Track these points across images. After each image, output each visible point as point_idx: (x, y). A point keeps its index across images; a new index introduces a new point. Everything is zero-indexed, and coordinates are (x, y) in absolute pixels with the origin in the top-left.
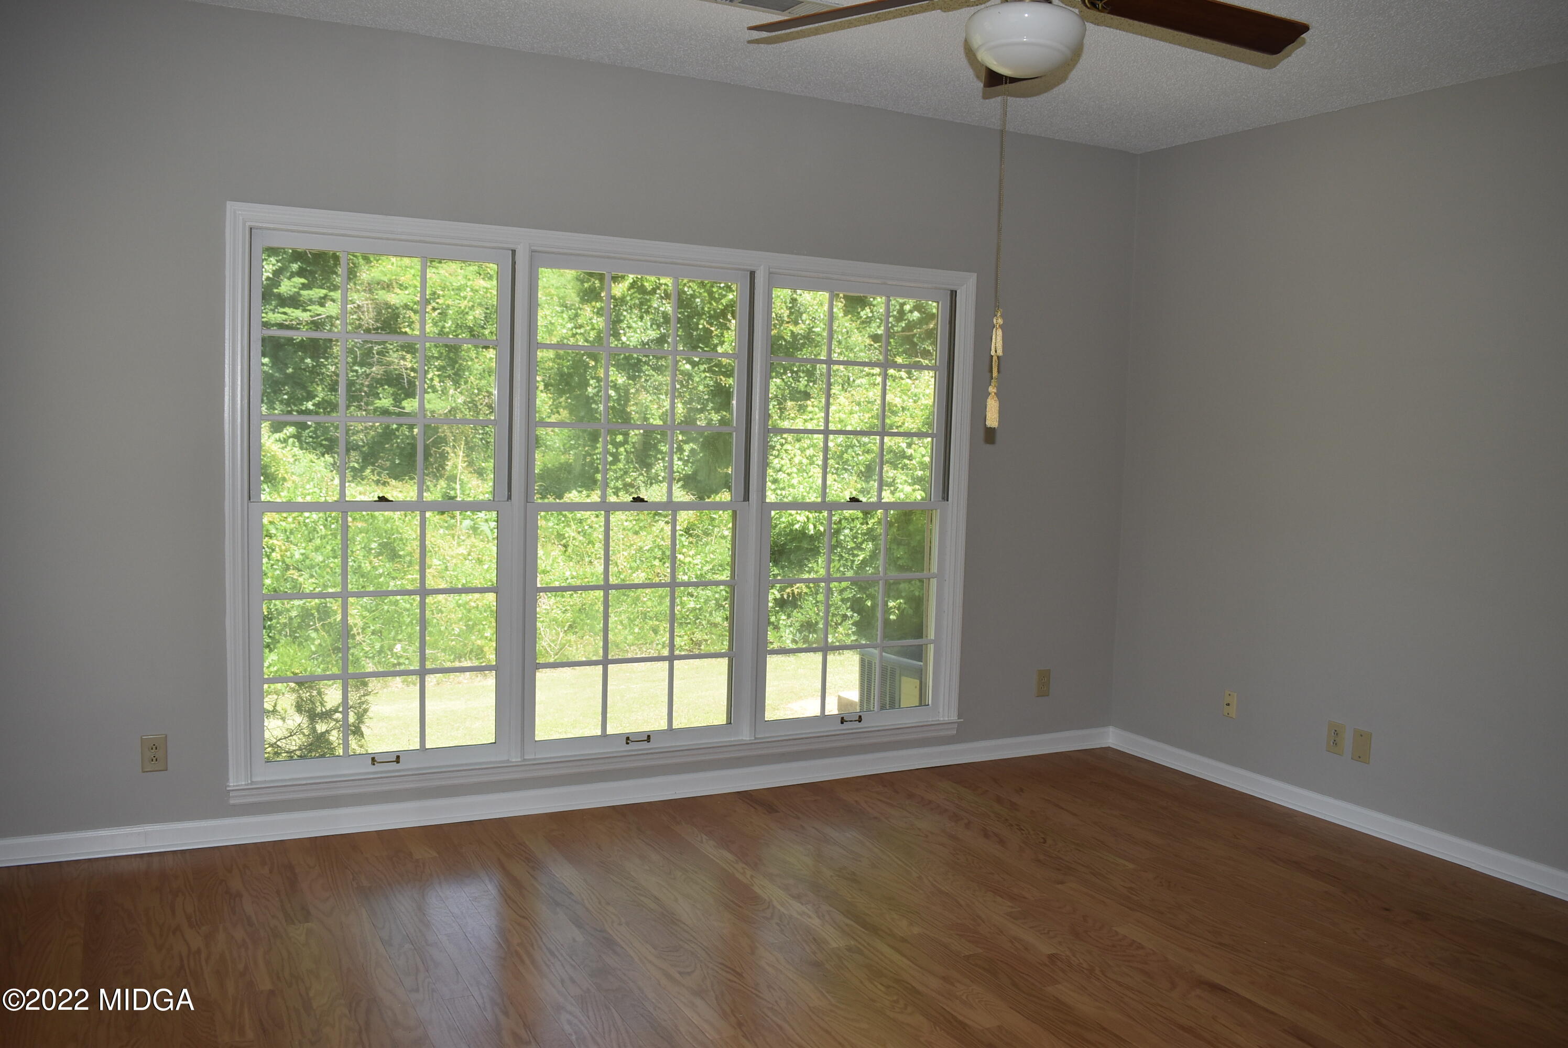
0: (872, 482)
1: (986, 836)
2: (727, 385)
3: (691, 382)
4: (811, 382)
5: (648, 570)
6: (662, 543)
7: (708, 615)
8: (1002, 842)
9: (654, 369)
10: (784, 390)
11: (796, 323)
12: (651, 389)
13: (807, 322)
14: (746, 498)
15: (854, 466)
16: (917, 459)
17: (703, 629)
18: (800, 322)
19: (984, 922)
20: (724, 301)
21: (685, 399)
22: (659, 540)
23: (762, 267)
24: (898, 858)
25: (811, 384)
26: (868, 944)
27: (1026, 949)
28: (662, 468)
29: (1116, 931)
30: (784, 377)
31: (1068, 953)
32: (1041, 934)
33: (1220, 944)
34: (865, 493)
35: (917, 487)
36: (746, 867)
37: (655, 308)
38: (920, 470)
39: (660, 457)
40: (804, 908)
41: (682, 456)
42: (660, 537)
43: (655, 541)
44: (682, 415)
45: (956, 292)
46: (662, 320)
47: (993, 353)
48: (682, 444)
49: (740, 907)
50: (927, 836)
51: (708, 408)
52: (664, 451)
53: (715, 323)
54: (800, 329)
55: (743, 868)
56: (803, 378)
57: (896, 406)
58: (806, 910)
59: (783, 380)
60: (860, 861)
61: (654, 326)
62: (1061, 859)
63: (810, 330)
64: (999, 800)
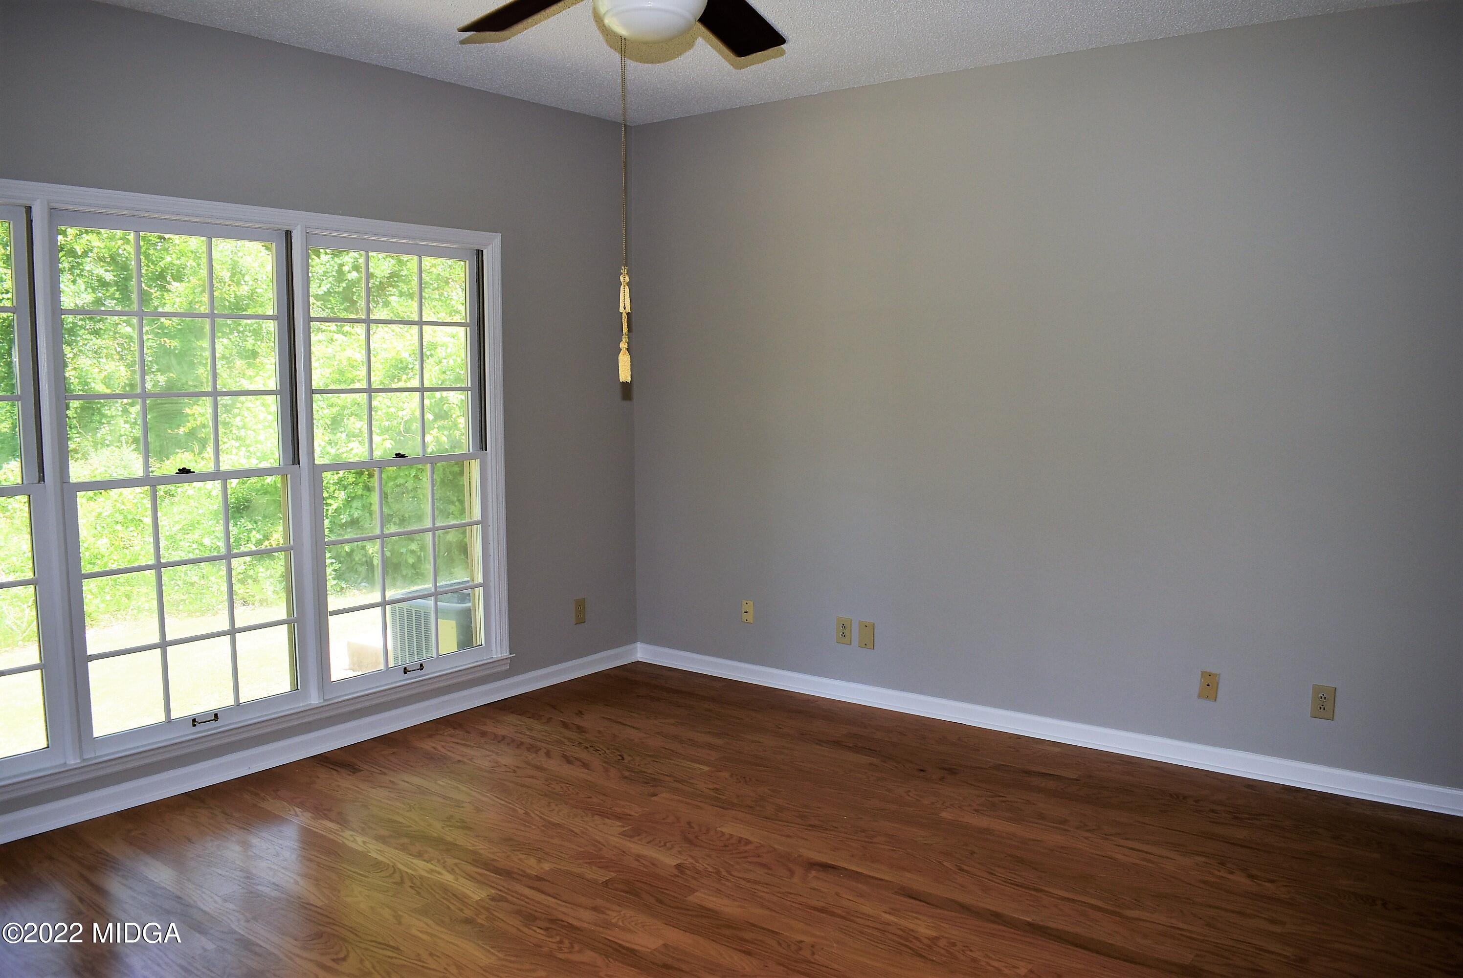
0: (339, 434)
1: (569, 762)
2: (172, 348)
3: (133, 345)
4: (258, 340)
5: (111, 536)
6: (123, 507)
7: (183, 575)
8: (585, 765)
9: (91, 334)
10: (232, 349)
11: (238, 284)
12: (90, 352)
13: (250, 283)
14: (296, 460)
15: (319, 419)
16: (384, 411)
17: (179, 590)
18: (243, 282)
19: (604, 846)
20: (162, 264)
21: (127, 361)
22: (119, 505)
23: (299, 227)
24: (498, 798)
25: (259, 343)
26: (509, 889)
27: (653, 864)
28: (109, 432)
29: (722, 832)
30: (231, 337)
31: (690, 860)
32: (660, 847)
33: (810, 826)
34: (333, 444)
35: (387, 436)
36: (354, 833)
37: (89, 271)
38: (387, 420)
39: (105, 422)
40: (430, 866)
41: (128, 419)
42: (120, 501)
43: (115, 505)
44: (126, 377)
45: (482, 251)
46: (97, 284)
47: (621, 310)
48: (128, 407)
49: (366, 877)
50: (515, 772)
51: (153, 370)
52: (109, 415)
53: (154, 285)
54: (244, 290)
55: (352, 836)
56: (251, 337)
57: (357, 361)
58: (434, 867)
59: (230, 339)
60: (463, 807)
61: (88, 289)
62: (645, 772)
63: (253, 292)
64: (565, 725)
